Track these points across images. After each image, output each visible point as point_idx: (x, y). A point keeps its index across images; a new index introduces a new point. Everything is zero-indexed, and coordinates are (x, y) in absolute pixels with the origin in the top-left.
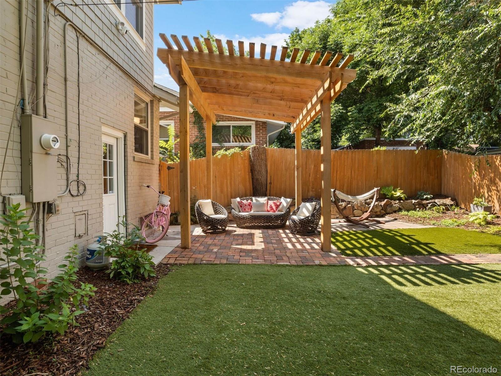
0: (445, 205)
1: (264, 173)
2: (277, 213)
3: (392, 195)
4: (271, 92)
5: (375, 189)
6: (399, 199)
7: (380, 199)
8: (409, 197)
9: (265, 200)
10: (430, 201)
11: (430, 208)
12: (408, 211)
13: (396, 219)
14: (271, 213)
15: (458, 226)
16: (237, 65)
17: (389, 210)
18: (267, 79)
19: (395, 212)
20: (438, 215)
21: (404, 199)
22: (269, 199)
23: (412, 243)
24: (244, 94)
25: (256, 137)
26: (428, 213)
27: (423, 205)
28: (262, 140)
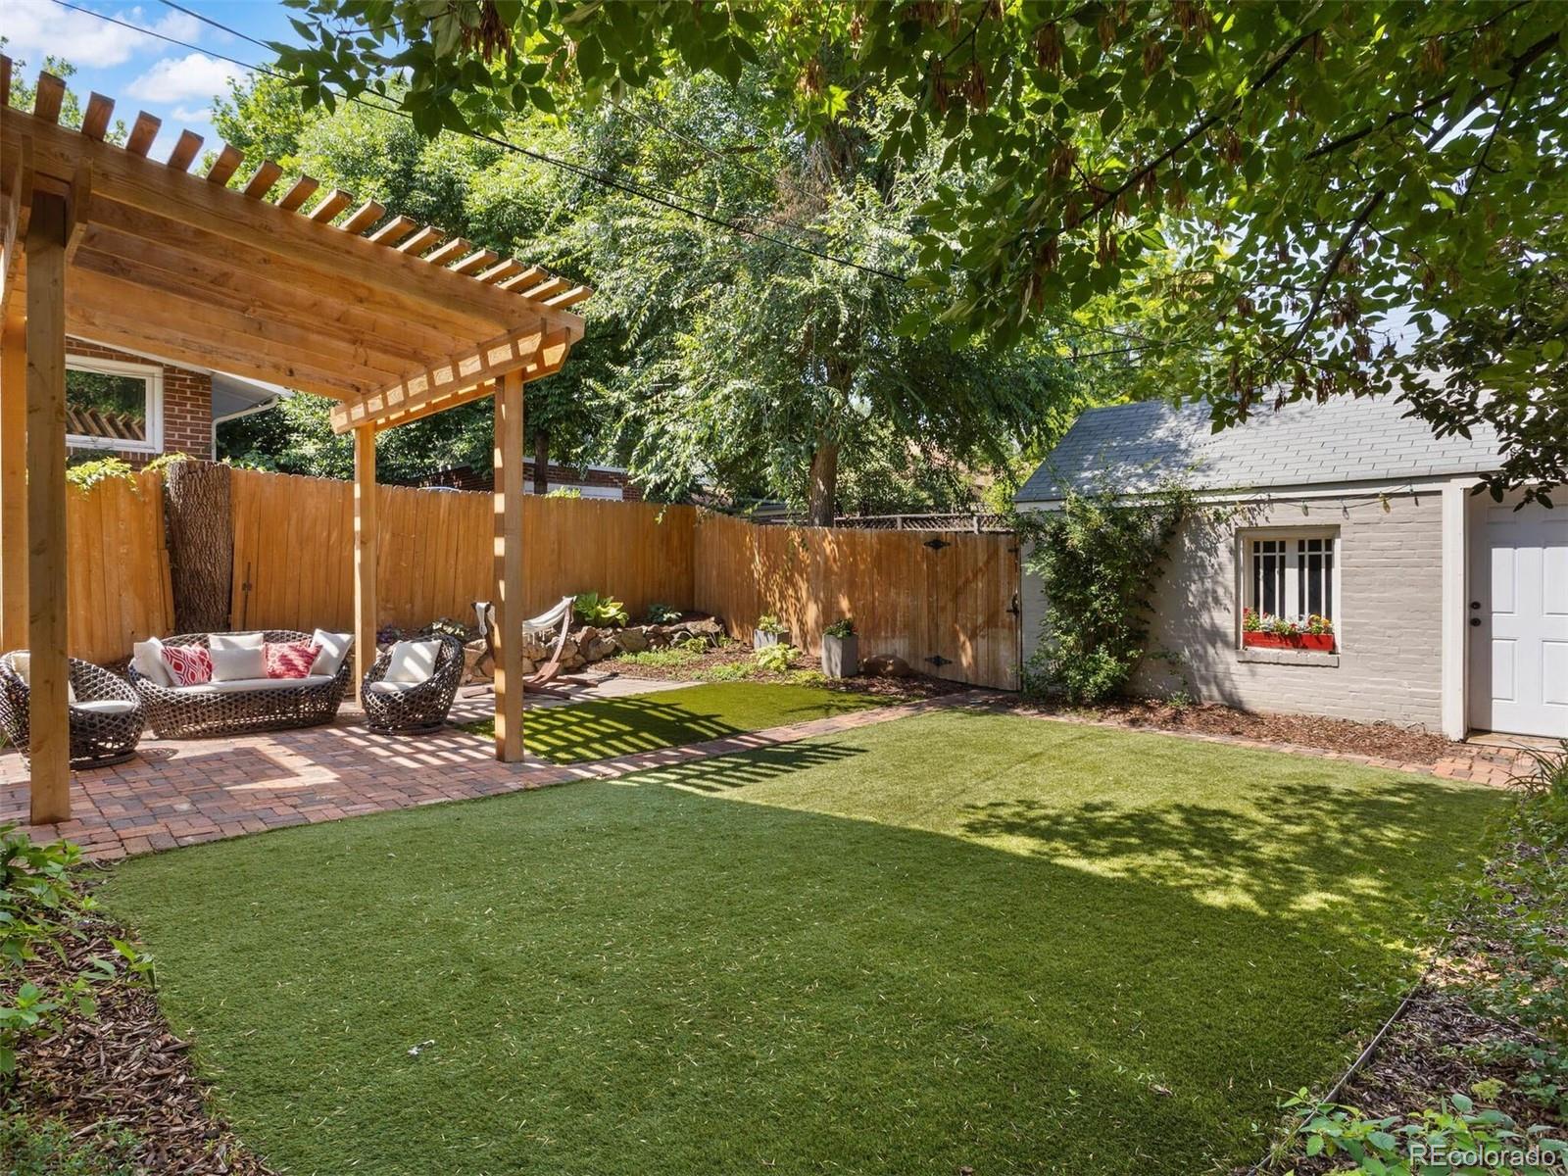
0: (705, 634)
1: (223, 552)
2: (312, 679)
3: (598, 614)
4: (338, 320)
5: (566, 601)
6: (614, 623)
7: (575, 628)
8: (635, 619)
9: (258, 643)
10: (677, 626)
11: (678, 643)
12: (635, 652)
13: (615, 675)
14: (289, 680)
15: (744, 677)
16: (271, 231)
17: (593, 653)
18: (345, 286)
19: (607, 657)
20: (696, 657)
21: (623, 623)
22: (267, 639)
23: (681, 720)
24: (228, 300)
25: (166, 422)
26: (676, 655)
27: (663, 636)
28: (191, 437)
